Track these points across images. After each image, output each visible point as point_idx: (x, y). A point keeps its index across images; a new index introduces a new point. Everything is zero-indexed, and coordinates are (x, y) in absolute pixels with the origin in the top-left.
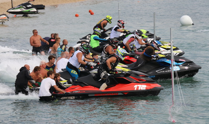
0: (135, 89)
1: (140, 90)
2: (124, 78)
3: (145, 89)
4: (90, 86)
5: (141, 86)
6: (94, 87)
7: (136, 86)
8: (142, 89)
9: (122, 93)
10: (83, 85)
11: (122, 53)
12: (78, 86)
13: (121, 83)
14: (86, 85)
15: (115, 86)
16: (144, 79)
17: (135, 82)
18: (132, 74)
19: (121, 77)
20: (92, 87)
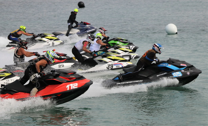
0: (68, 89)
1: (73, 89)
2: (54, 79)
3: (77, 87)
4: (20, 93)
5: (73, 85)
6: (24, 93)
7: (68, 86)
8: (74, 88)
9: (55, 95)
10: (12, 93)
11: (53, 56)
12: (7, 94)
13: (50, 85)
14: (16, 92)
15: (45, 88)
16: (73, 77)
17: (66, 82)
18: (61, 74)
19: (51, 79)
20: (22, 93)
